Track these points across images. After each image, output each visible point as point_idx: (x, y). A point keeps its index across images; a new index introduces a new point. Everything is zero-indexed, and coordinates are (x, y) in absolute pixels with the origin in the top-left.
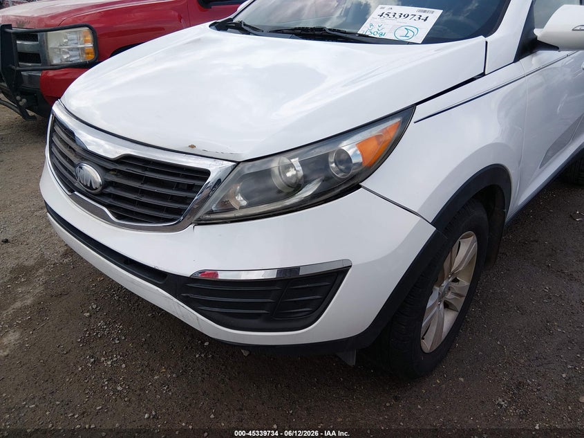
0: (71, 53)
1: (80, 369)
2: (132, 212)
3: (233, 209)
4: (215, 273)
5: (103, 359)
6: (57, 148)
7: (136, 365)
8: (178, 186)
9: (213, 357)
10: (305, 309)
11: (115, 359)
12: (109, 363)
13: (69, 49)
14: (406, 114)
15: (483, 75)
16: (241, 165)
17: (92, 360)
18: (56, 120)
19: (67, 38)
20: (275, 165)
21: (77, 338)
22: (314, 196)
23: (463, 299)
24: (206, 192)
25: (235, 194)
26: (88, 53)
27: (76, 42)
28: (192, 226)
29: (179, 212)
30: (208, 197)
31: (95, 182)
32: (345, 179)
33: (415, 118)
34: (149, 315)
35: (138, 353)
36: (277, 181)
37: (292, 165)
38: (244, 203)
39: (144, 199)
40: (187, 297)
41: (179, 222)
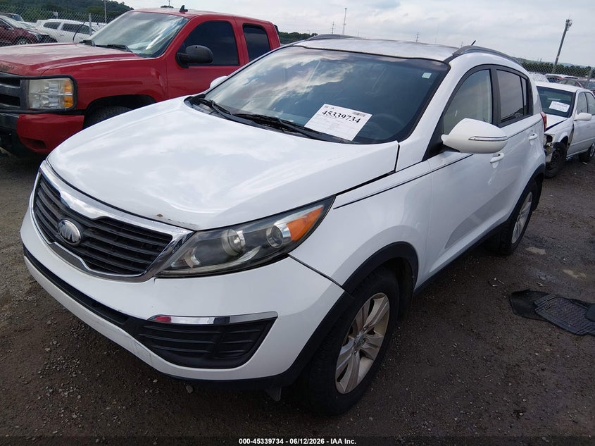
0: (50, 99)
1: (39, 398)
2: (103, 263)
3: (188, 267)
4: (168, 318)
5: (60, 390)
6: (41, 201)
7: (89, 397)
8: (145, 246)
9: (160, 393)
10: (238, 351)
11: (71, 391)
12: (66, 394)
13: (49, 96)
14: (328, 202)
15: (394, 172)
16: (198, 234)
17: (51, 390)
18: (43, 178)
19: (48, 86)
20: (225, 236)
21: (38, 370)
22: (252, 261)
23: (378, 349)
24: (170, 249)
25: (191, 255)
26: (67, 101)
27: (56, 89)
28: (153, 279)
29: (144, 267)
30: (171, 254)
31: (75, 236)
32: (277, 249)
33: (334, 205)
34: (105, 353)
35: (93, 387)
36: (226, 247)
37: (237, 236)
38: (198, 263)
39: (115, 254)
40: (144, 336)
41: (143, 274)
